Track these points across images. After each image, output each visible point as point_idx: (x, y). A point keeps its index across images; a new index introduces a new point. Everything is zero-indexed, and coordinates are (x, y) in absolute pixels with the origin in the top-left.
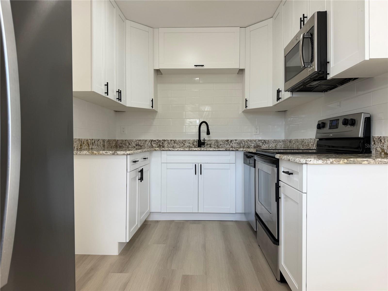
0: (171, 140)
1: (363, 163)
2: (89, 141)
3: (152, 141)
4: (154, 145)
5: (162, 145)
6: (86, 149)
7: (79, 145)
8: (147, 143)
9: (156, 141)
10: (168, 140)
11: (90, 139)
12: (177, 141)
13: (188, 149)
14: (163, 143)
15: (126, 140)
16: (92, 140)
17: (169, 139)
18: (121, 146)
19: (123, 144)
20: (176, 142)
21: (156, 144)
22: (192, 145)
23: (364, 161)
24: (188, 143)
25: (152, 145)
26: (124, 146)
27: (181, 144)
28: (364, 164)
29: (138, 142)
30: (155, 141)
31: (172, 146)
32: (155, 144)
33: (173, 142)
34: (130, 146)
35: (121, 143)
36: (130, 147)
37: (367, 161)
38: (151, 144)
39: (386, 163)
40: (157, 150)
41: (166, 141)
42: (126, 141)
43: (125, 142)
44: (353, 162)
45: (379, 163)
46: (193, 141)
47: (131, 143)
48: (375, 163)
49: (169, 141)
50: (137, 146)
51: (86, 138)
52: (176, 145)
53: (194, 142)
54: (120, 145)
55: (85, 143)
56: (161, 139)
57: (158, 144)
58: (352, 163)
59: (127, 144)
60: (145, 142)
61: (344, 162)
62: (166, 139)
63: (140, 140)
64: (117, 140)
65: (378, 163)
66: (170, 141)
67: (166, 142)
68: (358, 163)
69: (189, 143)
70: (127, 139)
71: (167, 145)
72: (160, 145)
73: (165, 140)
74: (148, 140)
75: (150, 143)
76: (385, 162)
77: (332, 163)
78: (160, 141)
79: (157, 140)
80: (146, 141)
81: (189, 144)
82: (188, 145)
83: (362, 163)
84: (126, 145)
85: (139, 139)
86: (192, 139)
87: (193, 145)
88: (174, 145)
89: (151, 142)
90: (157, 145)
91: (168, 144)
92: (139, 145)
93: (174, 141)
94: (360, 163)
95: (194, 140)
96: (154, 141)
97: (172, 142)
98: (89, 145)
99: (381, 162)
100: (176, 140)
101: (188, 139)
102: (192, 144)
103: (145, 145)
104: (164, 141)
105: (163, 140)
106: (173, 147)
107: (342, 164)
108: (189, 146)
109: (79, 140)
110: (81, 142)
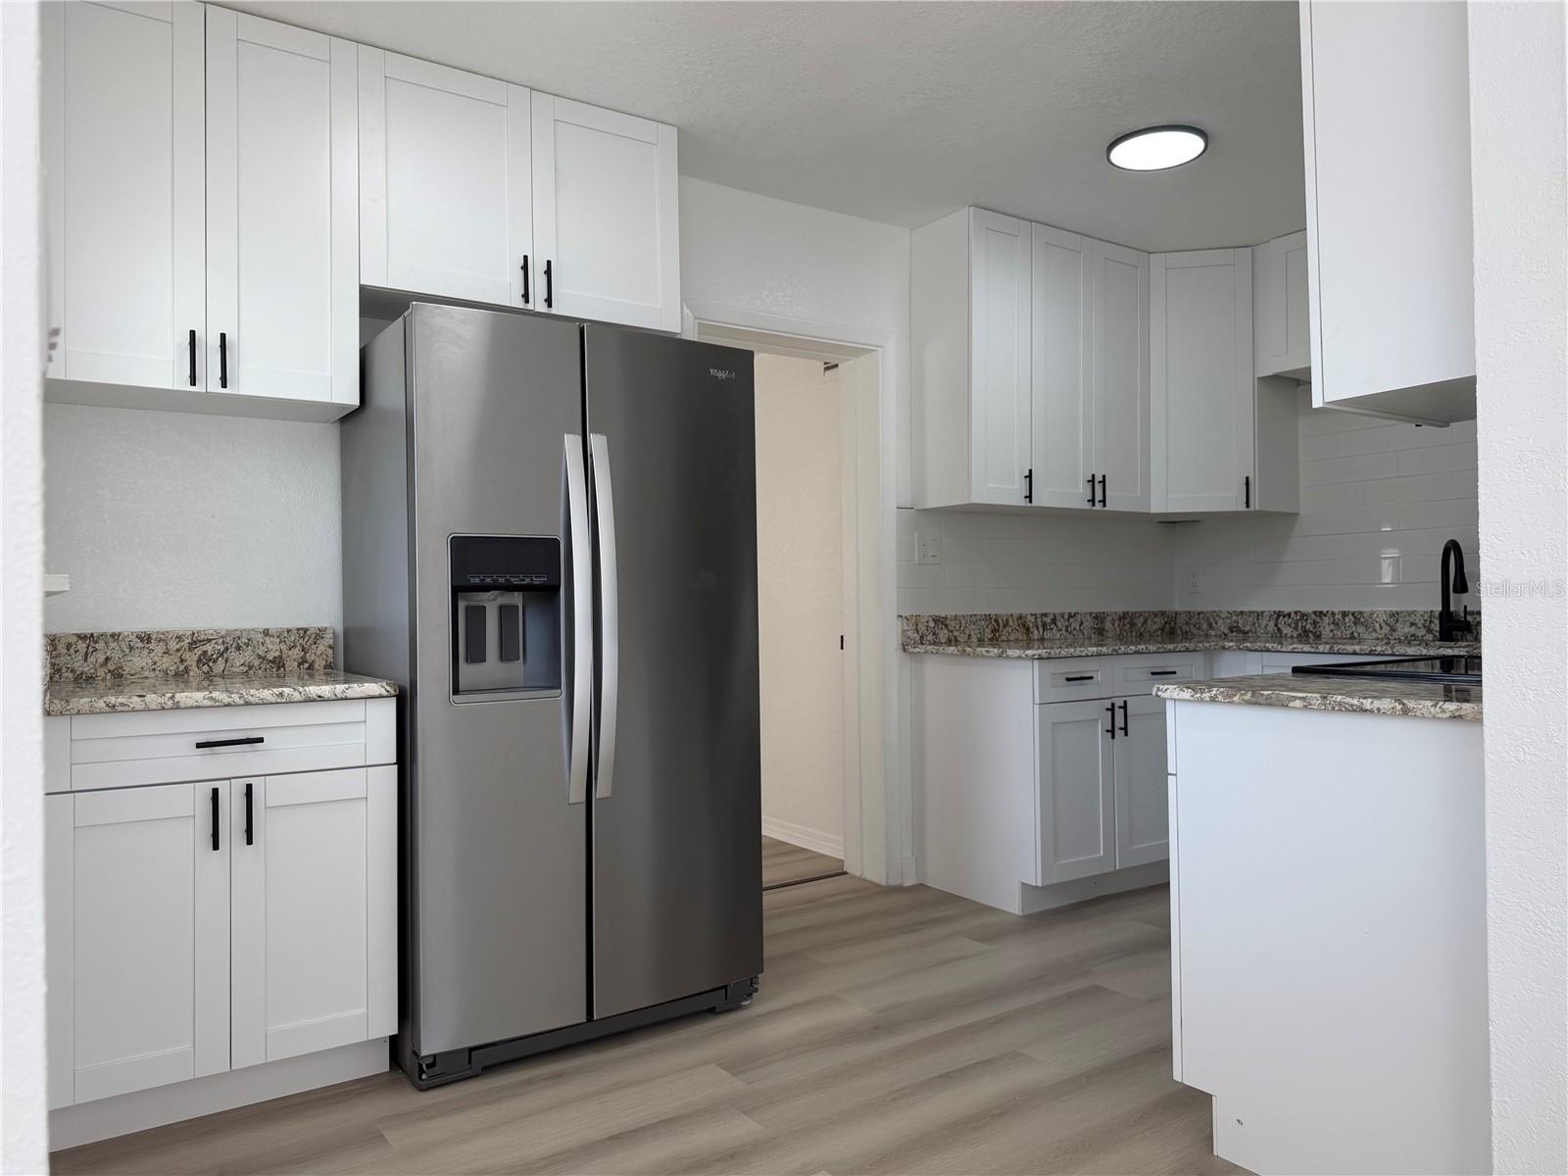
0: (1344, 614)
1: (1291, 704)
2: (1030, 618)
3: (1279, 614)
4: (1287, 631)
5: (1311, 629)
6: (1017, 640)
7: (987, 630)
8: (1265, 623)
9: (1293, 615)
10: (1333, 614)
11: (1034, 612)
12: (1365, 615)
13: (1328, 647)
14: (1315, 623)
15: (1199, 614)
16: (1045, 615)
17: (1336, 610)
18: (1186, 633)
19: (1192, 627)
20: (1362, 620)
21: (1293, 625)
22: (1424, 633)
23: (1295, 698)
24: (1409, 624)
25: (1279, 629)
26: (1195, 631)
27: (1381, 628)
28: (1294, 708)
29: (1234, 618)
30: (1289, 615)
31: (1348, 633)
32: (1289, 625)
33: (1353, 619)
34: (1213, 633)
35: (1187, 623)
36: (1211, 635)
37: (1303, 699)
38: (1276, 625)
39: (1354, 710)
40: (1229, 647)
41: (1325, 616)
42: (1201, 616)
43: (1196, 617)
44: (1266, 699)
45: (1333, 708)
46: (1426, 617)
47: (1216, 623)
48: (1323, 707)
49: (1336, 616)
50: (1232, 631)
51: (1016, 612)
52: (1361, 629)
53: (1431, 622)
54: (1185, 628)
55: (1011, 623)
56: (1308, 609)
57: (1300, 628)
58: (1262, 702)
59: (1205, 626)
60: (1258, 619)
61: (1244, 700)
62: (1325, 611)
63: (1241, 612)
64: (1176, 613)
65: (1330, 708)
66: (1340, 617)
67: (1326, 620)
68: (1277, 705)
69: (1412, 624)
70: (1205, 610)
71: (1332, 631)
72: (1306, 632)
73: (1321, 612)
74: (1265, 614)
75: (1272, 624)
76: (1352, 705)
77: (1213, 700)
78: (1304, 616)
79: (1296, 613)
80: (1259, 615)
81: (1413, 628)
82: (1407, 630)
83: (1287, 706)
84: (1200, 629)
85: (1239, 610)
86: (1421, 608)
87: (1429, 631)
88: (1354, 629)
89: (1279, 616)
90: (1296, 628)
91: (1332, 627)
92: (1239, 631)
93: (1355, 617)
94: (1283, 705)
95: (1432, 611)
96: (1284, 617)
97: (1347, 620)
98: (1028, 629)
99: (1340, 704)
100: (1361, 613)
101: (1410, 609)
102: (1424, 626)
103: (1258, 629)
104: (1320, 614)
105: (1315, 613)
106: (1352, 637)
107: (1239, 703)
108: (1413, 635)
109: (988, 617)
110: (996, 621)
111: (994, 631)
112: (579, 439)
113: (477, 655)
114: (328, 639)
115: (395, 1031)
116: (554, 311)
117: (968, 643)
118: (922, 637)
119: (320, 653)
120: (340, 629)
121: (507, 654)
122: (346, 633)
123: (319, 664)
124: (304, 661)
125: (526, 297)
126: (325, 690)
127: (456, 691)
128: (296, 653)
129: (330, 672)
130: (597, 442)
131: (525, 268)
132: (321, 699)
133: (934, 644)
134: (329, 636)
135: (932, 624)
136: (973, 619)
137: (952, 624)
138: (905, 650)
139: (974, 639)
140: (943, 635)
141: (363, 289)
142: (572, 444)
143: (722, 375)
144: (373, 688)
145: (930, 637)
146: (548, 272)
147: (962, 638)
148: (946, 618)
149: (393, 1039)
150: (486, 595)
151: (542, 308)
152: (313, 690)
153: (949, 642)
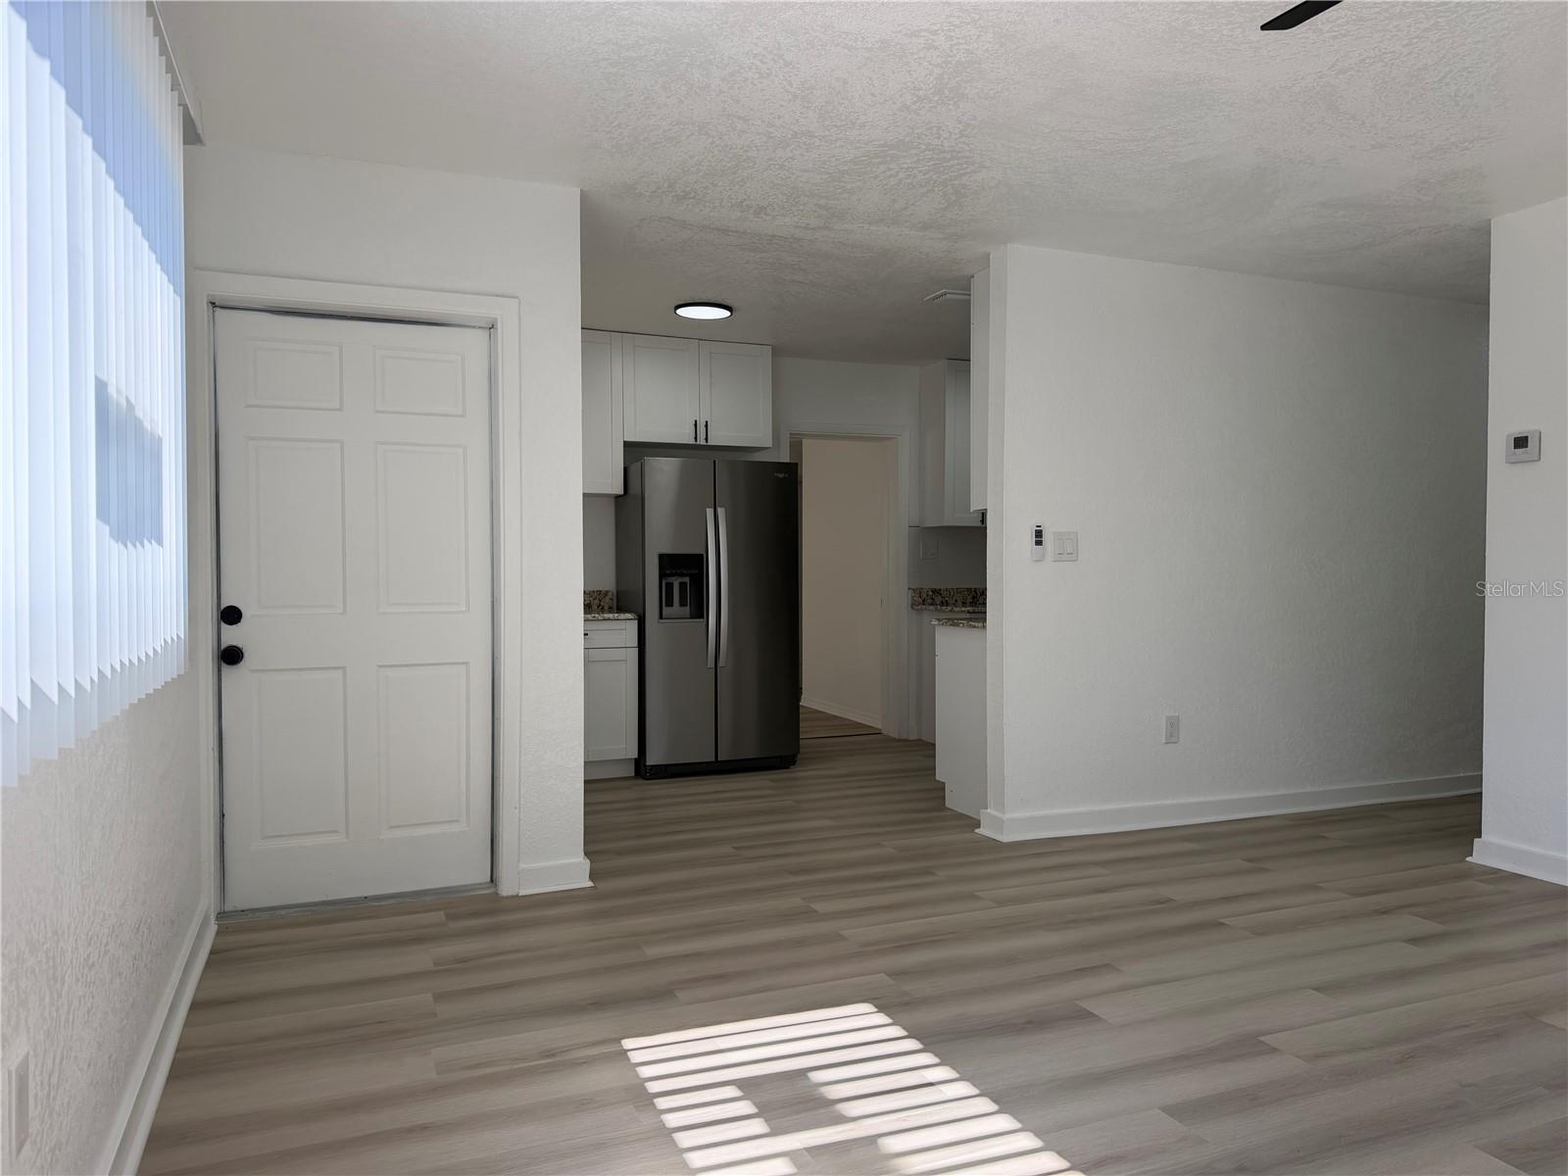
109: (969, 590)
110: (975, 592)
111: (974, 598)
112: (712, 510)
113: (670, 604)
114: (610, 596)
115: (636, 756)
116: (709, 444)
117: (955, 605)
118: (924, 600)
119: (606, 602)
120: (615, 592)
121: (683, 604)
122: (617, 592)
123: (606, 608)
124: (600, 605)
125: (696, 438)
126: (611, 616)
127: (661, 617)
128: (597, 601)
129: (611, 610)
130: (721, 511)
131: (696, 425)
132: (609, 619)
133: (932, 604)
134: (610, 594)
135: (931, 593)
136: (959, 591)
137: (944, 594)
138: (912, 607)
139: (960, 603)
140: (938, 599)
141: (624, 442)
142: (710, 512)
143: (781, 476)
144: (629, 616)
145: (929, 601)
146: (706, 426)
147: (951, 602)
148: (940, 590)
149: (636, 759)
150: (674, 578)
151: (703, 442)
152: (606, 616)
153: (942, 604)
